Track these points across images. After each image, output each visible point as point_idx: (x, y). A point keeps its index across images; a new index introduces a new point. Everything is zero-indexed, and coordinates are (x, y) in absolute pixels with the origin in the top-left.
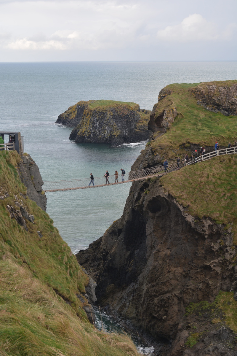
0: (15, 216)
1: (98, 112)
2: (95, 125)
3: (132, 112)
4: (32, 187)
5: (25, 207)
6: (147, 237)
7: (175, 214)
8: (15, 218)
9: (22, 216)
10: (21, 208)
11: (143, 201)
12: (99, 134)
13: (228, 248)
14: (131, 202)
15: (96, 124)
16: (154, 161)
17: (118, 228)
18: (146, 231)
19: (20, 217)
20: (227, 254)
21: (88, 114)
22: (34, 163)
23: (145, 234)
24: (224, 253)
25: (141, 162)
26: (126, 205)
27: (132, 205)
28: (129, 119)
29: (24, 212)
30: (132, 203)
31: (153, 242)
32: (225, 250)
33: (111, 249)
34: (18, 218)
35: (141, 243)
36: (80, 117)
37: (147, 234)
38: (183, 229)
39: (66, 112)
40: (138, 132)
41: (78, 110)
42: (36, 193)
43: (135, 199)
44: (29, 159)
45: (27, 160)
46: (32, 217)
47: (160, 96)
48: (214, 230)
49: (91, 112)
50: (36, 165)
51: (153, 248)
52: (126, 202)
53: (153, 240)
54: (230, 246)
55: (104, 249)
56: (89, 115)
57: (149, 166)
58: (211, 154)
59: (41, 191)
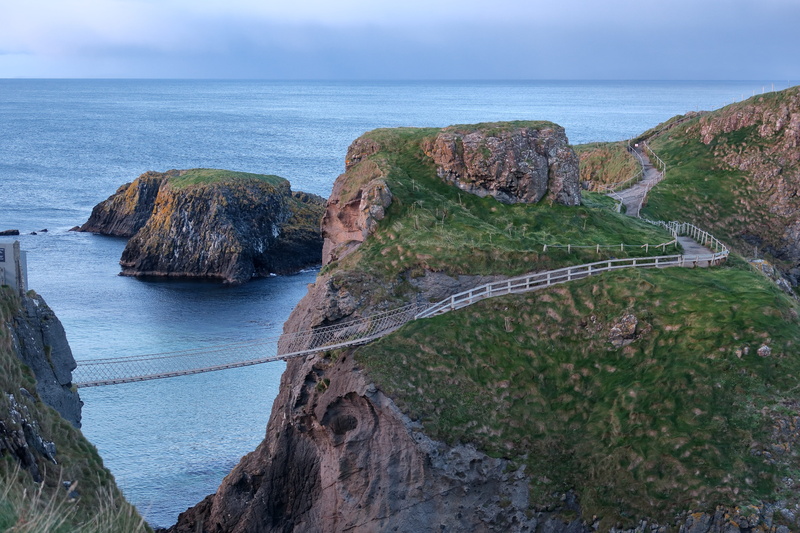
0: (10, 446)
1: (191, 197)
2: (184, 229)
3: (272, 197)
4: (48, 373)
5: (32, 424)
6: (326, 492)
7: (392, 436)
8: (11, 452)
9: (26, 445)
10: (24, 425)
11: (315, 406)
12: (195, 249)
13: (518, 515)
14: (284, 409)
15: (188, 225)
16: (339, 310)
17: (253, 472)
18: (322, 478)
19: (23, 449)
20: (515, 527)
21: (167, 202)
22: (53, 315)
23: (319, 485)
24: (509, 526)
25: (306, 312)
26: (271, 417)
27: (288, 417)
28: (266, 214)
29: (31, 434)
30: (287, 411)
31: (339, 504)
32: (510, 520)
33: (236, 523)
34: (16, 451)
35: (309, 508)
36: (147, 209)
37: (324, 484)
38: (412, 471)
39: (111, 198)
40: (287, 245)
41: (142, 193)
42: (58, 390)
43: (293, 401)
44: (40, 306)
45: (36, 308)
46: (52, 446)
47: (349, 158)
48: (485, 471)
49: (174, 198)
50: (56, 321)
51: (339, 520)
52: (274, 408)
53: (340, 501)
54: (521, 510)
55: (219, 525)
56: (169, 205)
57: (326, 322)
58: (474, 293)
59: (69, 385)
